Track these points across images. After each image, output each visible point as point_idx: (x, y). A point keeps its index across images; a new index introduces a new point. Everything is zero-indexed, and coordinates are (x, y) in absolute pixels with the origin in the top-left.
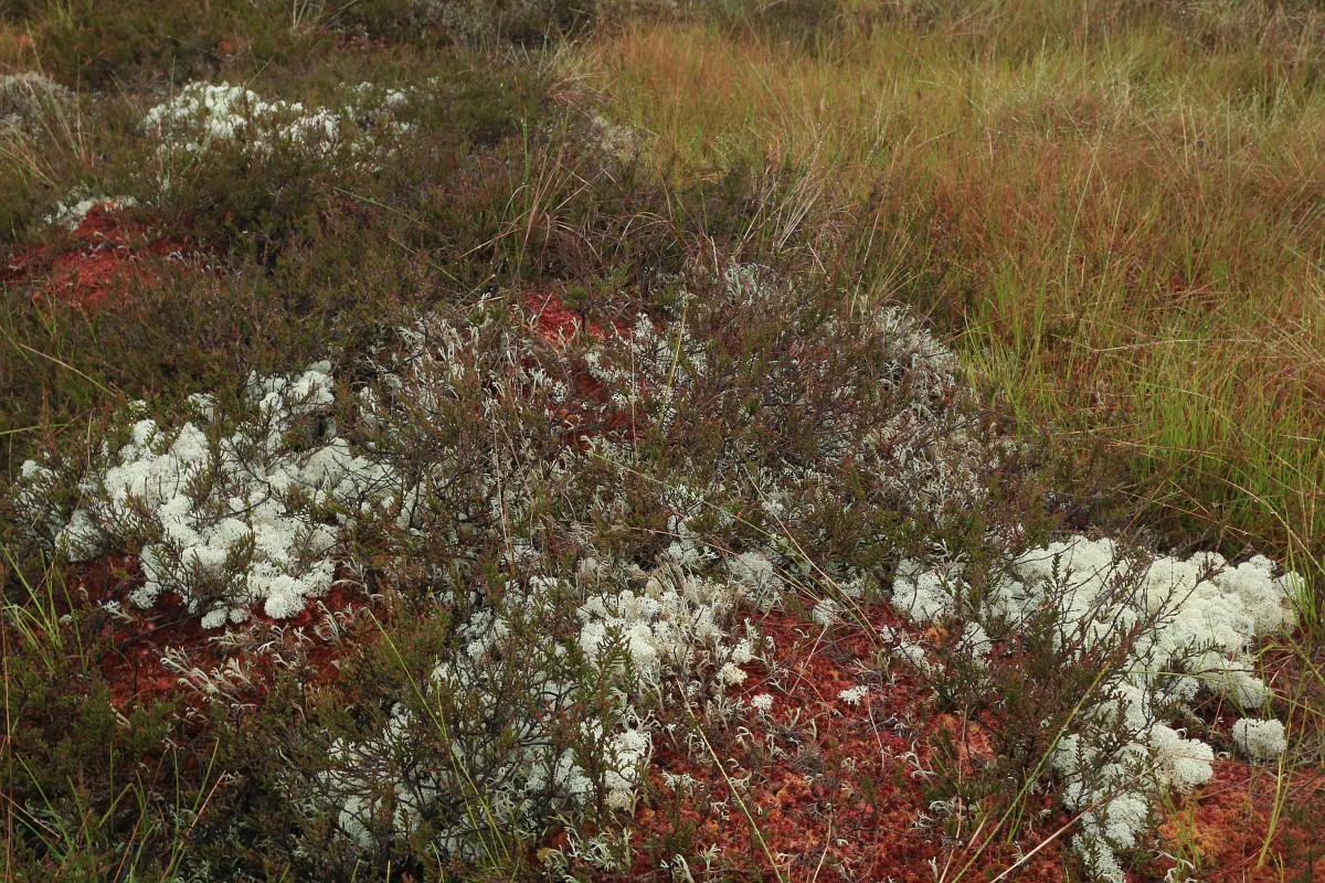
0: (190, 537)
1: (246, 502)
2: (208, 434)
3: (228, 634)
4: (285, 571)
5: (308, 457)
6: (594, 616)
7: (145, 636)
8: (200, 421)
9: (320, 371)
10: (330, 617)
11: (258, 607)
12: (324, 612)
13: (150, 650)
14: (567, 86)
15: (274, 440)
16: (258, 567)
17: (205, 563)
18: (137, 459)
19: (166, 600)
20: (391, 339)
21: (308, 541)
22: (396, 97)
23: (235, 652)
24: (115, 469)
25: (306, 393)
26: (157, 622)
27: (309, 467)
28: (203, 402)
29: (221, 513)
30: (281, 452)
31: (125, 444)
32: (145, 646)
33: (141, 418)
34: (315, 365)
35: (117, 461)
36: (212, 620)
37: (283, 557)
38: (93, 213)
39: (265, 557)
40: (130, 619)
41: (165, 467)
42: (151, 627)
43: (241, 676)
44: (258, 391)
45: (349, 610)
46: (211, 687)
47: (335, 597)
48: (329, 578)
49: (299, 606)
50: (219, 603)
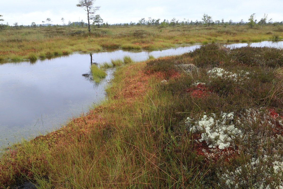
0: (209, 134)
1: (218, 130)
2: (214, 119)
3: (212, 149)
4: (222, 142)
5: (228, 126)
6: (276, 165)
7: (200, 146)
8: (213, 117)
9: (232, 114)
10: (228, 151)
11: (217, 147)
12: (227, 150)
13: (200, 148)
14: (279, 75)
15: (224, 122)
16: (218, 141)
17: (211, 138)
18: (203, 120)
19: (204, 142)
20: (244, 111)
21: (227, 139)
22: (248, 73)
23: (213, 152)
24: (200, 121)
25: (230, 116)
26: (202, 145)
27: (228, 128)
28: (214, 115)
29: (214, 131)
30: (224, 124)
31: (202, 118)
32: (200, 147)
33: (205, 115)
34: (231, 112)
35: (201, 120)
36: (210, 146)
37: (223, 140)
38: (199, 84)
39: (220, 139)
40: (199, 143)
41: (207, 122)
42: (201, 145)
43: (213, 156)
44: (222, 114)
45: (232, 151)
46: (209, 156)
47: (230, 148)
48: (229, 145)
49: (224, 148)
50: (212, 144)
